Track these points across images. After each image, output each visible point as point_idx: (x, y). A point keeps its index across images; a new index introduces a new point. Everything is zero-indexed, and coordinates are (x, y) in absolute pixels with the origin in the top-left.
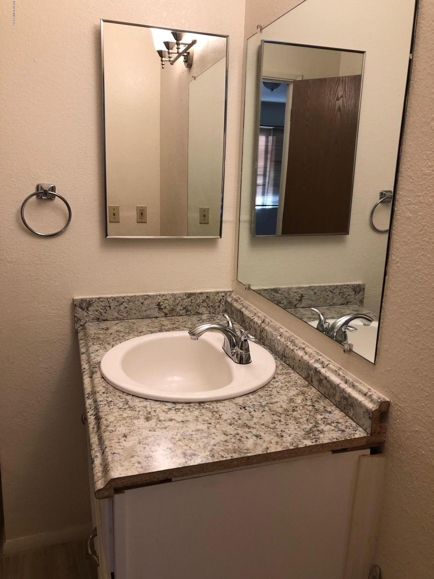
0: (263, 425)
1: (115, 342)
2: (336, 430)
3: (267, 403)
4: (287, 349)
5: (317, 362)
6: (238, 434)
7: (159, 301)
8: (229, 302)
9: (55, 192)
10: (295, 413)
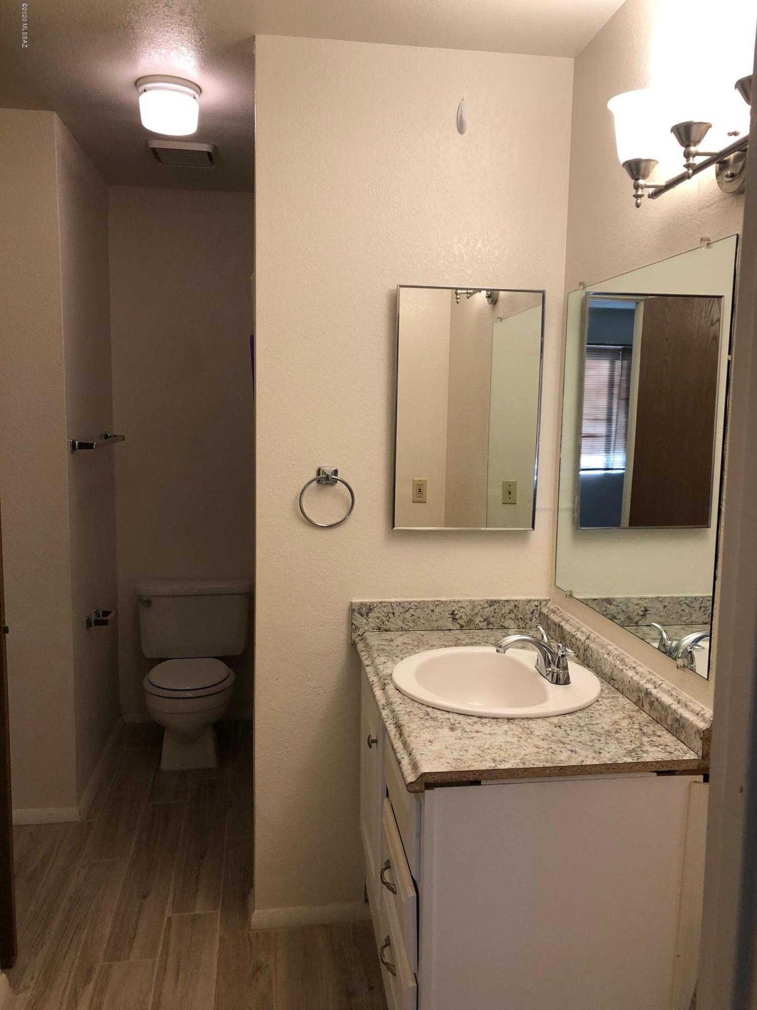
0: (580, 742)
1: (404, 654)
2: (663, 751)
3: (587, 724)
4: (615, 669)
5: (649, 682)
6: (551, 748)
7: (453, 608)
8: (544, 614)
9: (337, 476)
10: (617, 735)
